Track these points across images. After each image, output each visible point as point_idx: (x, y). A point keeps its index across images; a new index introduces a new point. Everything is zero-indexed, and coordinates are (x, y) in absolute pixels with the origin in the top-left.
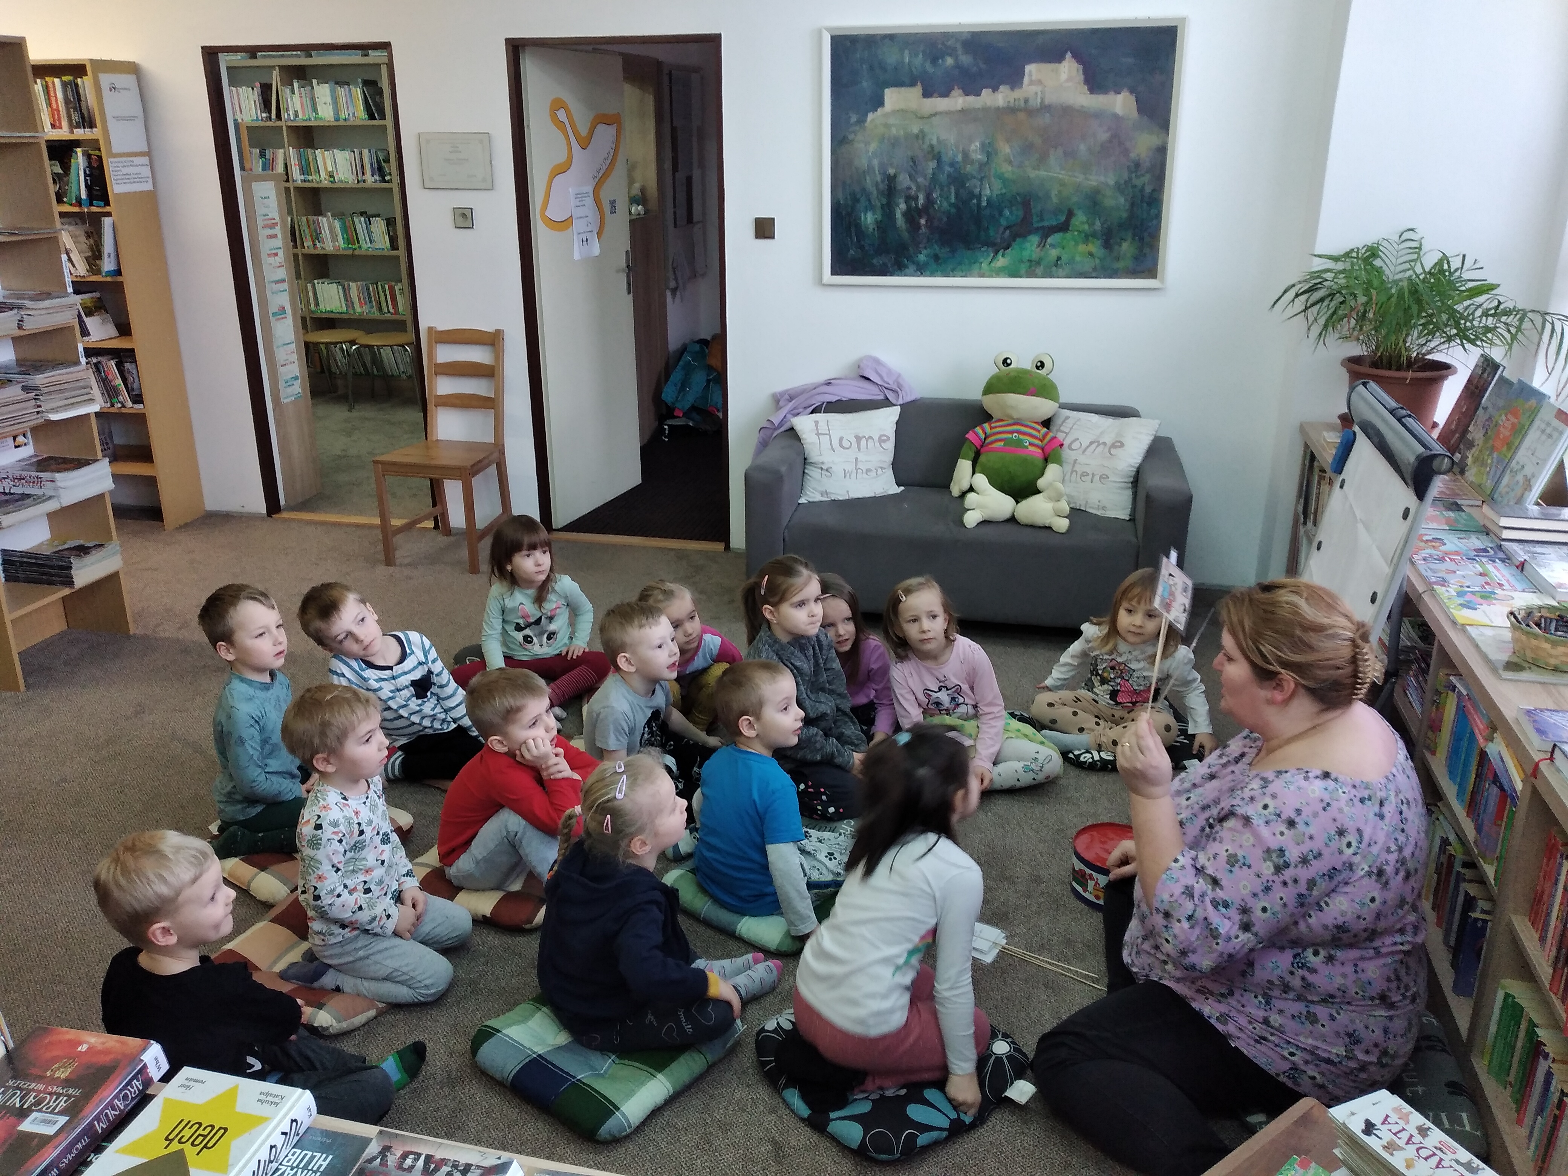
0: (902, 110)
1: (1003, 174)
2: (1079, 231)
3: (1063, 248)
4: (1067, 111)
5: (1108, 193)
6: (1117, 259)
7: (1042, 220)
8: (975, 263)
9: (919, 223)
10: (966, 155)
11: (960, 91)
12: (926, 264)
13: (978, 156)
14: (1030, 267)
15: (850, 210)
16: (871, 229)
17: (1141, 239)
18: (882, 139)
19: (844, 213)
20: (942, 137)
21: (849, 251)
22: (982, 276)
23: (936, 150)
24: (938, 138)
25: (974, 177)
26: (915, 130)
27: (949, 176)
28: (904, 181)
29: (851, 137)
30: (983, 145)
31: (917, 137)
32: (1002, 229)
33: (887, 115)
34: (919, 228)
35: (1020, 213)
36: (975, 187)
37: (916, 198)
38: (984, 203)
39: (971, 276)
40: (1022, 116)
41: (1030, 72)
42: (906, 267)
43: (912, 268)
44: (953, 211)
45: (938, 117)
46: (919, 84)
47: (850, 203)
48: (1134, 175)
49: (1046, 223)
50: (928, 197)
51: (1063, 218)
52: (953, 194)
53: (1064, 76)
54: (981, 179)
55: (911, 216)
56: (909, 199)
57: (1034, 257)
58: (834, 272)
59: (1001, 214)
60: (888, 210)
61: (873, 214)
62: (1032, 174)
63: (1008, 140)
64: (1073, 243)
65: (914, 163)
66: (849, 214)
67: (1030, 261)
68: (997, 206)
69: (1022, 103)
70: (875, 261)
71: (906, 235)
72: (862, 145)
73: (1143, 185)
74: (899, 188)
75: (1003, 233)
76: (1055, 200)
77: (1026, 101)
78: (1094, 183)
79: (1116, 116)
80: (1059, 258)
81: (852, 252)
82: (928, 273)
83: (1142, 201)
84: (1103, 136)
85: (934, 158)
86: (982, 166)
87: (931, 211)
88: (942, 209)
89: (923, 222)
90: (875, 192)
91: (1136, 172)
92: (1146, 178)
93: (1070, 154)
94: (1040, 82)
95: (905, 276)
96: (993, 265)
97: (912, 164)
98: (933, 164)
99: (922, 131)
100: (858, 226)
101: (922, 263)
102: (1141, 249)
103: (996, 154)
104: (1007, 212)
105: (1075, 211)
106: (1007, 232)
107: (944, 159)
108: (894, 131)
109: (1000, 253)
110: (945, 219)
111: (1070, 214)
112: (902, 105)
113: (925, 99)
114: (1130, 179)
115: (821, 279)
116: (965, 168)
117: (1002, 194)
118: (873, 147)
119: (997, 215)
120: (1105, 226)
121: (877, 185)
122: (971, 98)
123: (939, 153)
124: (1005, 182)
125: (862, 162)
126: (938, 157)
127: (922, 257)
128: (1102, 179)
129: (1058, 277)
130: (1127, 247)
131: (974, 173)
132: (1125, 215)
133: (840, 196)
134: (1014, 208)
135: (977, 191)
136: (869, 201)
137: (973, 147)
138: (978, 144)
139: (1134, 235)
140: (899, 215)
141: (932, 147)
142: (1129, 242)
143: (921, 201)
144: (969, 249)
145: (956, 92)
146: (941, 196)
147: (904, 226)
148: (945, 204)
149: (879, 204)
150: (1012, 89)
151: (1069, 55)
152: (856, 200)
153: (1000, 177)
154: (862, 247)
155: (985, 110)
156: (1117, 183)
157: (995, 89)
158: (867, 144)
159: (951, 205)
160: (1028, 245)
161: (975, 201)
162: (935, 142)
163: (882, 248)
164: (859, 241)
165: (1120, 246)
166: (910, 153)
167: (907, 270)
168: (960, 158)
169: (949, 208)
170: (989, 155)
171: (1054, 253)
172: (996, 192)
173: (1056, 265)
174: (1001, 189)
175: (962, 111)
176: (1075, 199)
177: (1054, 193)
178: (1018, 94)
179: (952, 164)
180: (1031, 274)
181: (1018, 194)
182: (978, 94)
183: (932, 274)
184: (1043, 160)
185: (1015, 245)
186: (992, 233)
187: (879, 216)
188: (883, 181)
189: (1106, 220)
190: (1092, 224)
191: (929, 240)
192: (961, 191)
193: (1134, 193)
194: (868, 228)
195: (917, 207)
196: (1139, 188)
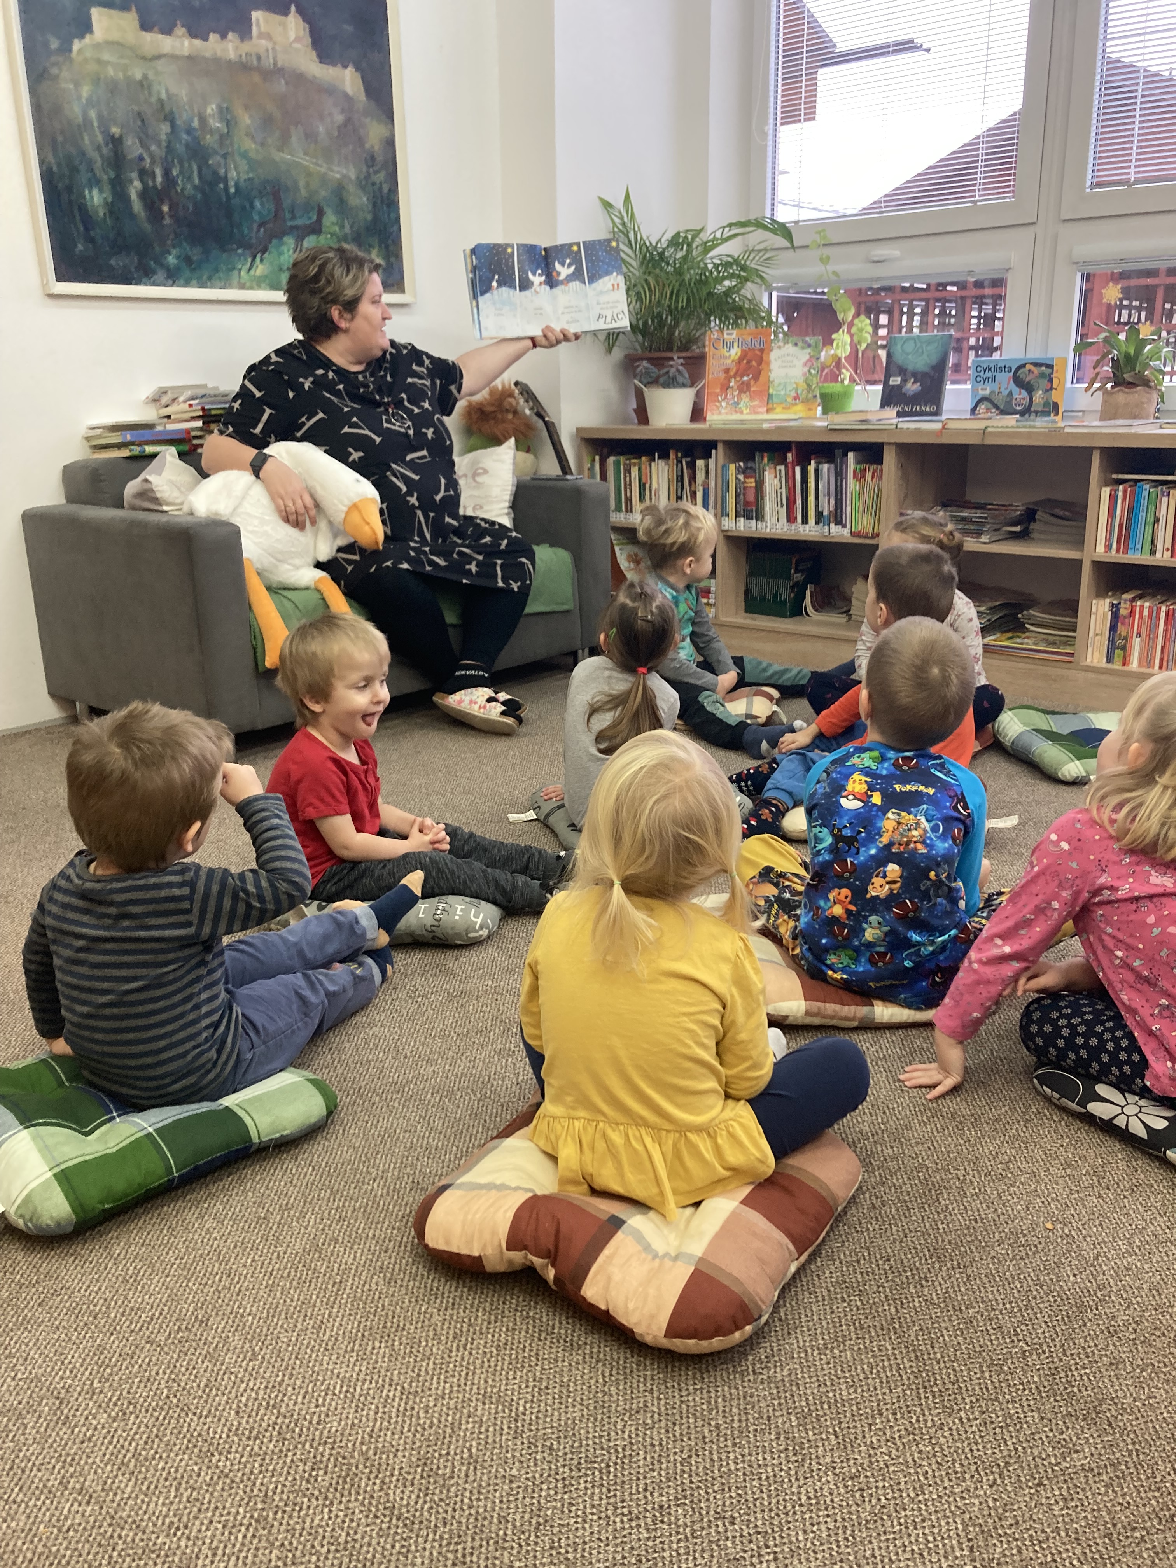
0: (118, 44)
1: (246, 152)
2: (332, 235)
4: (299, 79)
5: (351, 188)
7: (293, 218)
8: (233, 268)
9: (161, 212)
10: (203, 120)
11: (184, 30)
12: (178, 269)
13: (216, 124)
15: (67, 182)
16: (101, 214)
17: (387, 247)
18: (96, 80)
19: (60, 185)
20: (173, 90)
21: (76, 246)
22: (242, 287)
23: (167, 109)
24: (167, 91)
25: (216, 153)
26: (138, 76)
27: (187, 145)
28: (133, 147)
29: (54, 71)
30: (220, 109)
31: (141, 84)
32: (255, 226)
33: (97, 46)
34: (163, 217)
35: (272, 208)
36: (219, 164)
37: (154, 173)
38: (232, 190)
39: (231, 287)
40: (257, 78)
41: (258, 20)
42: (154, 272)
43: (161, 275)
44: (199, 196)
45: (163, 61)
46: (134, 9)
47: (66, 171)
48: (371, 170)
49: (299, 222)
50: (167, 173)
51: (315, 218)
52: (195, 173)
53: (292, 35)
54: (225, 156)
55: (150, 197)
56: (144, 174)
58: (60, 278)
59: (252, 206)
60: (118, 186)
61: (101, 191)
62: (278, 156)
63: (247, 107)
65: (143, 121)
66: (69, 189)
68: (245, 193)
69: (255, 62)
70: (113, 262)
71: (148, 227)
72: (71, 86)
73: (381, 184)
74: (129, 157)
75: (258, 231)
76: (304, 193)
77: (259, 58)
78: (338, 176)
79: (346, 95)
81: (80, 247)
82: (182, 282)
83: (382, 201)
84: (339, 118)
85: (166, 119)
86: (224, 138)
87: (173, 193)
88: (186, 193)
89: (166, 208)
90: (99, 159)
91: (372, 166)
92: (382, 176)
93: (310, 136)
94: (268, 37)
95: (155, 284)
97: (139, 123)
98: (165, 128)
99: (145, 77)
100: (83, 209)
101: (172, 267)
102: (388, 258)
103: (236, 123)
104: (258, 204)
106: (262, 230)
107: (178, 122)
108: (111, 72)
110: (191, 208)
111: (321, 213)
112: (115, 36)
113: (144, 33)
114: (369, 174)
115: (45, 285)
116: (205, 138)
117: (249, 179)
118: (86, 91)
119: (248, 206)
120: (354, 229)
121: (99, 148)
122: (197, 42)
123: (172, 112)
124: (253, 164)
125: (75, 111)
126: (170, 118)
127: (171, 259)
128: (345, 171)
131: (216, 146)
132: (369, 217)
133: (50, 158)
134: (264, 199)
135: (222, 172)
136: (93, 171)
137: (209, 111)
138: (214, 106)
139: (381, 242)
140: (134, 196)
141: (161, 102)
143: (159, 179)
144: (225, 251)
145: (180, 31)
146: (181, 173)
147: (143, 214)
148: (189, 186)
149: (105, 177)
150: (242, 40)
151: (293, 8)
152: (74, 170)
153: (244, 155)
154: (92, 240)
155: (216, 60)
156: (358, 178)
157: (224, 36)
158: (77, 85)
159: (195, 187)
160: (284, 248)
161: (222, 186)
162: (164, 96)
163: (120, 246)
164: (87, 229)
166: (136, 109)
167: (155, 277)
168: (196, 124)
169: (193, 192)
170: (228, 123)
172: (244, 176)
174: (248, 172)
175: (190, 58)
176: (323, 193)
177: (302, 183)
178: (246, 47)
179: (189, 131)
181: (267, 181)
182: (206, 39)
183: (187, 284)
184: (284, 141)
185: (272, 248)
186: (246, 232)
187: (108, 195)
188: (107, 145)
189: (355, 222)
190: (342, 227)
191: (177, 235)
192: (204, 169)
193: (374, 192)
194: (97, 212)
195: (155, 187)
196: (377, 186)
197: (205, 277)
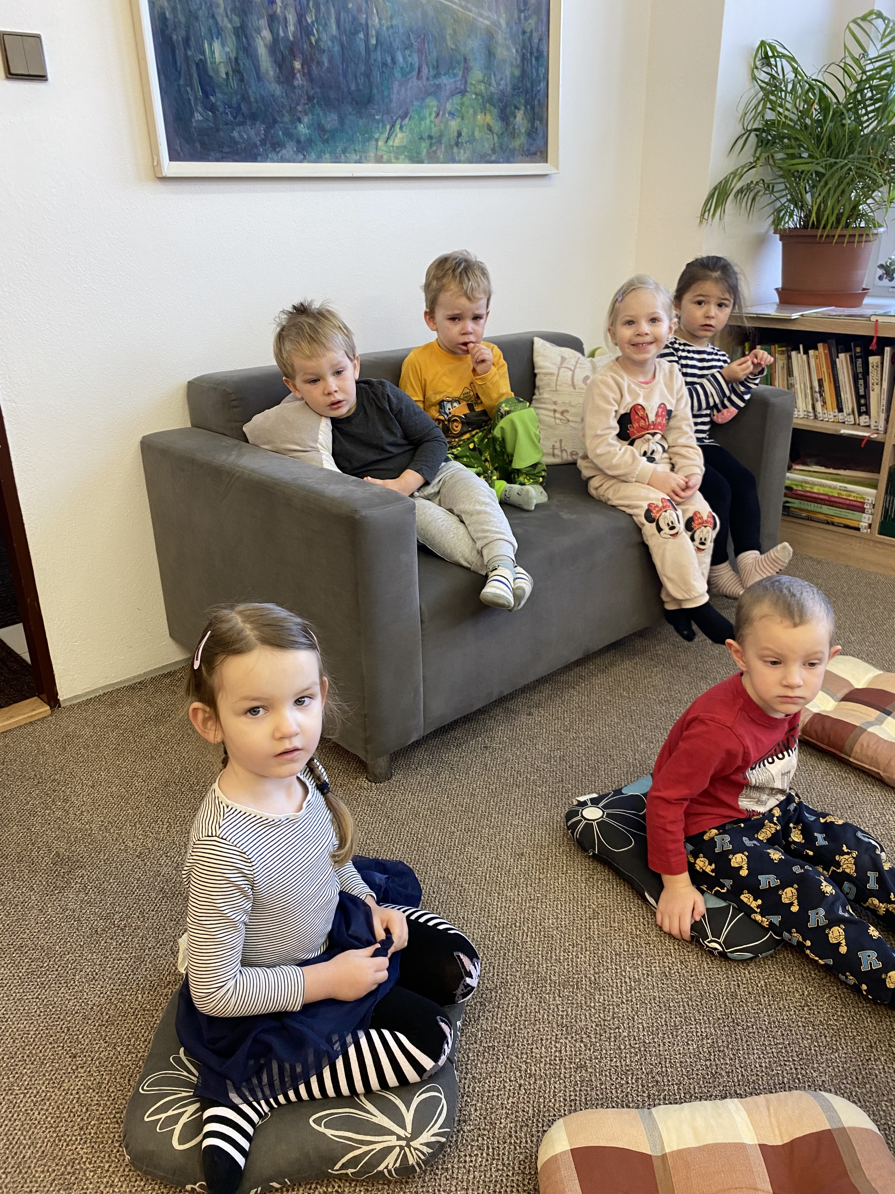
2: (476, 94)
3: (463, 118)
5: (500, 38)
6: (513, 135)
7: (438, 74)
8: (370, 138)
9: (293, 68)
12: (310, 141)
14: (431, 145)
15: (184, 32)
16: (223, 75)
17: (533, 108)
19: (175, 37)
21: (192, 115)
22: (379, 160)
34: (294, 76)
35: (416, 62)
36: (359, 10)
37: (285, 19)
38: (373, 41)
39: (367, 160)
42: (283, 146)
43: (290, 148)
44: (337, 49)
47: (183, 20)
48: (522, 15)
49: (444, 80)
50: (300, 20)
52: (333, 20)
55: (281, 53)
56: (274, 21)
57: (435, 131)
58: (174, 156)
59: (394, 61)
60: (244, 37)
61: (223, 45)
64: (471, 111)
66: (187, 41)
67: (430, 137)
68: (388, 46)
70: (235, 134)
71: (277, 89)
73: (531, 32)
76: (450, 44)
78: (487, 23)
80: (459, 134)
81: (198, 116)
82: (313, 156)
83: (531, 53)
87: (306, 46)
88: (322, 45)
89: (297, 65)
91: (524, 11)
92: (534, 22)
95: (283, 160)
96: (390, 143)
100: (201, 65)
101: (302, 138)
102: (532, 121)
104: (400, 58)
105: (472, 64)
109: (398, 126)
110: (327, 63)
114: (519, 19)
115: (156, 166)
117: (392, 27)
119: (389, 60)
120: (501, 87)
127: (302, 129)
128: (495, 17)
129: (459, 162)
130: (520, 119)
132: (517, 73)
134: (408, 52)
135: (363, 18)
136: (213, 17)
139: (527, 103)
140: (262, 51)
142: (522, 112)
143: (291, 28)
144: (361, 117)
146: (317, 19)
147: (271, 73)
149: (229, 26)
152: (193, 18)
154: (212, 108)
156: (508, 24)
159: (333, 39)
160: (426, 112)
161: (361, 35)
164: (206, 94)
165: (515, 117)
167: (284, 151)
171: (454, 125)
172: (386, 23)
173: (457, 144)
174: (391, 19)
176: (471, 44)
177: (448, 33)
180: (433, 159)
181: (412, 29)
183: (319, 159)
185: (413, 113)
186: (386, 93)
187: (231, 49)
189: (501, 79)
190: (488, 84)
191: (310, 99)
192: (343, 15)
193: (524, 41)
194: (217, 72)
195: (286, 37)
196: (528, 34)
197: (340, 149)
